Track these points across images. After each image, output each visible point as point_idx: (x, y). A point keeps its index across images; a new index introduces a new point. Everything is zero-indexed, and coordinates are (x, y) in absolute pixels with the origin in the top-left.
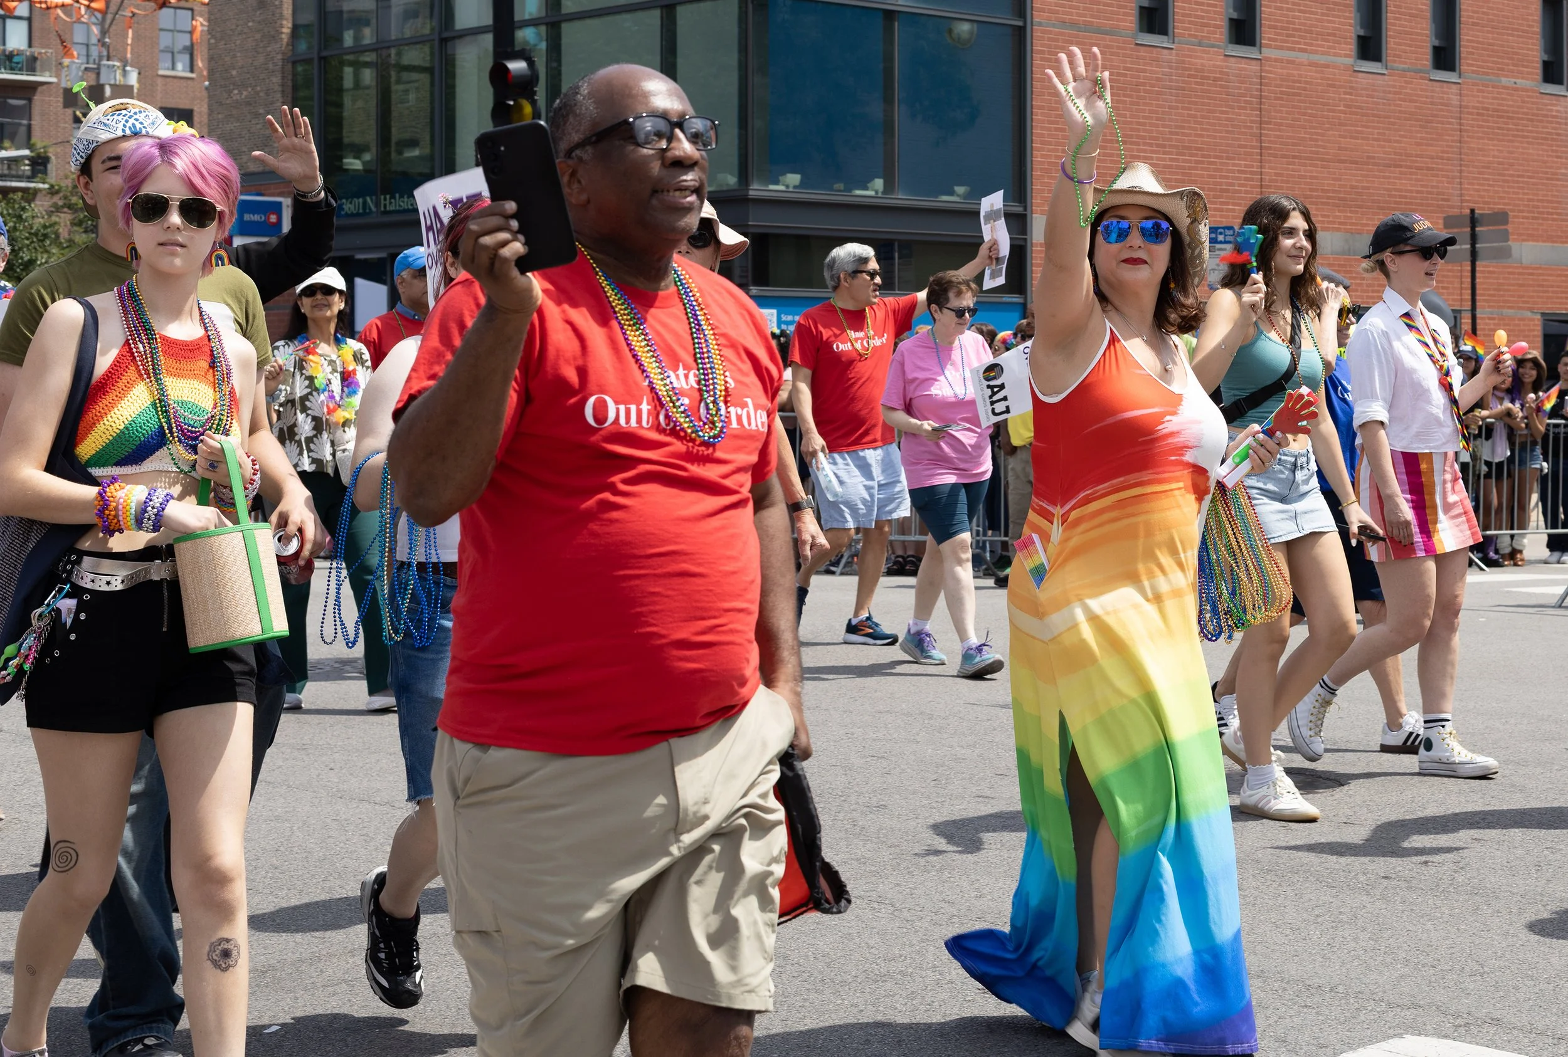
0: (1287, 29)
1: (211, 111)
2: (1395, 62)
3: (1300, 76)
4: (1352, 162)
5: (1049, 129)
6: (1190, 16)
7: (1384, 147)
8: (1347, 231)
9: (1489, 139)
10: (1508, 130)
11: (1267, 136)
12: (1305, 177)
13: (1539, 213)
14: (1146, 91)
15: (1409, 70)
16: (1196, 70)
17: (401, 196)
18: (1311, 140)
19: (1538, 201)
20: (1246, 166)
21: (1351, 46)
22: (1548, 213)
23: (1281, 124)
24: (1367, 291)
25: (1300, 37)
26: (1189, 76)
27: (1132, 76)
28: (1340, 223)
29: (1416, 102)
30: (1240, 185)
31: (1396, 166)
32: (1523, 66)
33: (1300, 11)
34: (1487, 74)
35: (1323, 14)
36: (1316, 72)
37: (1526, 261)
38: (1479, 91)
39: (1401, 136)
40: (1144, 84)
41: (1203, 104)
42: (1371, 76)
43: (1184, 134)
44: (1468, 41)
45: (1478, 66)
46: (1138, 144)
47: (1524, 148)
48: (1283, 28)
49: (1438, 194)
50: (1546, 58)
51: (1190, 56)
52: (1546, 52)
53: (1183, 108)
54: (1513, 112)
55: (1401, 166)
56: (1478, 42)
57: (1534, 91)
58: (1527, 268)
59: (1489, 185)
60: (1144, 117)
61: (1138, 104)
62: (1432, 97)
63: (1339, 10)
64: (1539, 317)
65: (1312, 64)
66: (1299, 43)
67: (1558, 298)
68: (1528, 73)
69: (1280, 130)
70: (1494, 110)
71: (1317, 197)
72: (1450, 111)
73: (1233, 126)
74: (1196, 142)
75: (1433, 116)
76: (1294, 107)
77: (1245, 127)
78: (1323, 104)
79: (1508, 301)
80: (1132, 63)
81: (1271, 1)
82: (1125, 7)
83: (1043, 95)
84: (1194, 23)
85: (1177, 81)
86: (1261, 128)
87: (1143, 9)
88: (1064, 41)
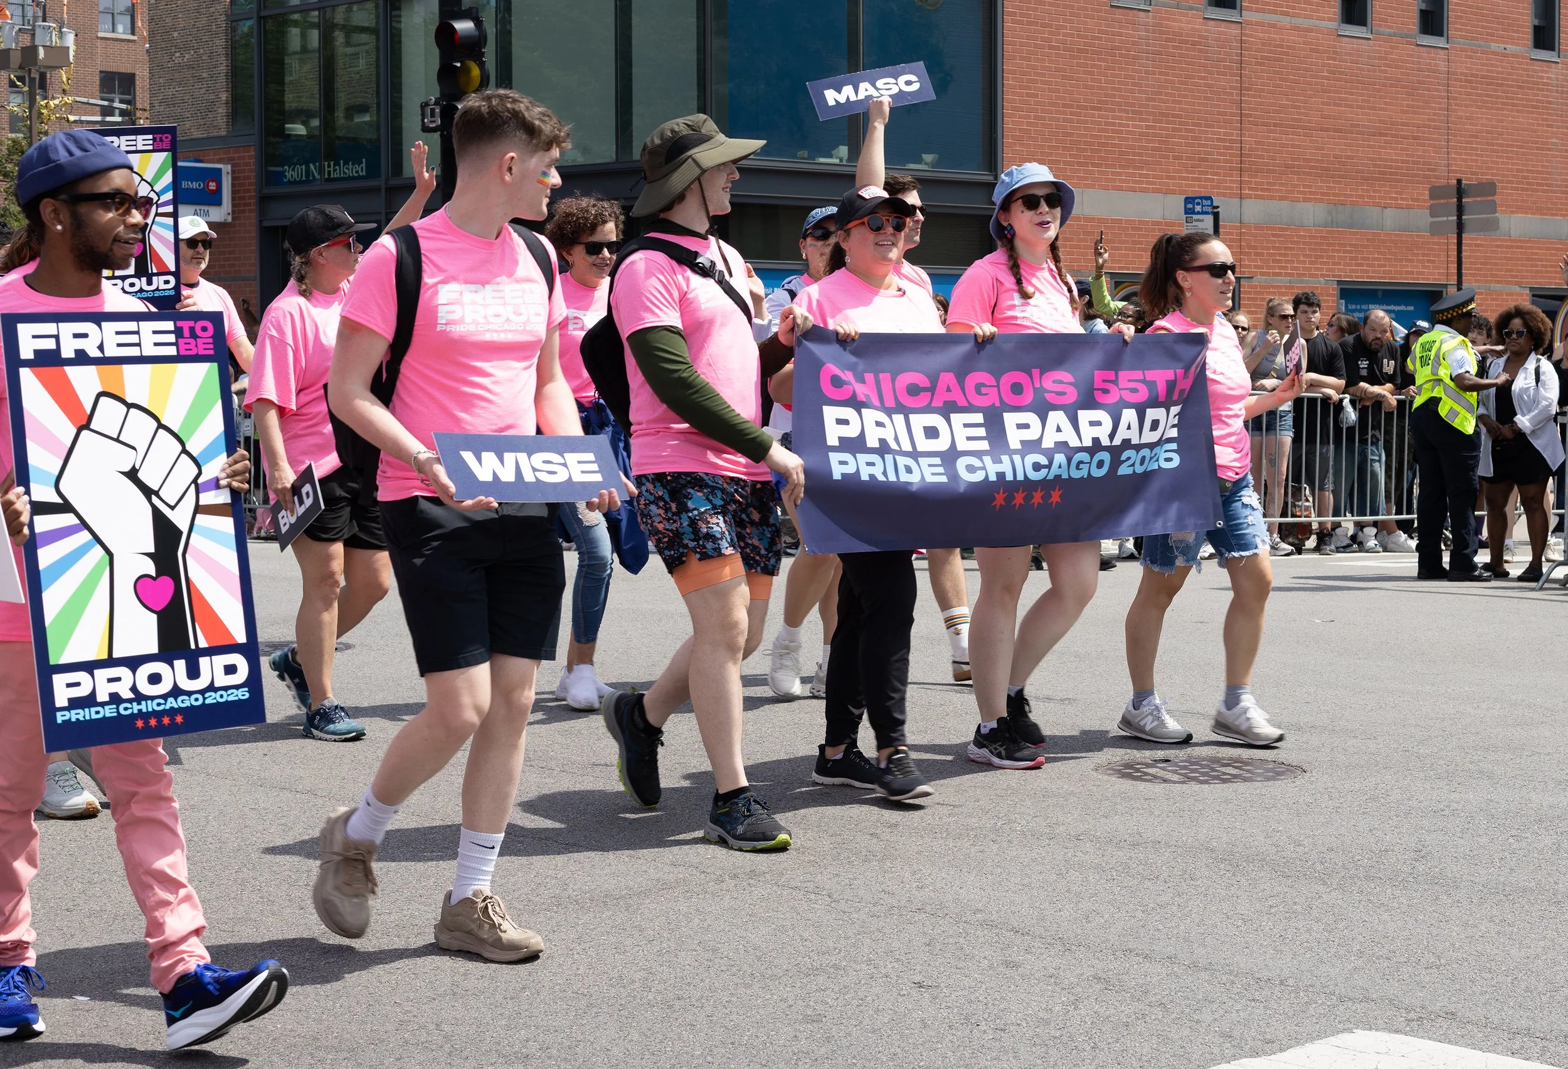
1: (152, 75)
2: (1380, 26)
3: (1282, 40)
4: (1335, 130)
5: (1021, 95)
7: (1368, 114)
8: (1329, 202)
9: (1478, 107)
10: (1498, 97)
11: (1247, 102)
12: (1285, 146)
13: (1528, 184)
14: (1121, 55)
15: (1394, 35)
16: (1174, 34)
17: (346, 163)
18: (1294, 107)
19: (1528, 171)
20: (1225, 134)
21: (1335, 10)
22: (1538, 184)
23: (1262, 91)
24: (1350, 265)
26: (1167, 40)
27: (1107, 40)
29: (1401, 67)
30: (1218, 154)
31: (1381, 135)
32: (1514, 31)
34: (1476, 39)
36: (1298, 36)
37: (1515, 234)
38: (1467, 57)
39: (1385, 103)
40: (1120, 48)
41: (1182, 69)
42: (1355, 40)
43: (1160, 100)
45: (1467, 31)
46: (1113, 110)
47: (1513, 117)
49: (1424, 163)
50: (1536, 23)
51: (1168, 19)
52: (1536, 16)
53: (1161, 73)
54: (1503, 79)
55: (1386, 135)
57: (1523, 57)
58: (1514, 241)
59: (1477, 155)
60: (1120, 83)
61: (1113, 69)
62: (1419, 63)
64: (1528, 291)
65: (1296, 28)
66: (1281, 6)
67: (1547, 272)
68: (1518, 38)
69: (1260, 97)
70: (1483, 77)
71: (1299, 167)
72: (1437, 78)
73: (1212, 92)
74: (1174, 109)
75: (1419, 82)
76: (1275, 72)
77: (1225, 93)
78: (1306, 70)
79: (1496, 276)
80: (1107, 26)
83: (1014, 58)
85: (1154, 45)
86: (1241, 95)
88: (1036, 3)
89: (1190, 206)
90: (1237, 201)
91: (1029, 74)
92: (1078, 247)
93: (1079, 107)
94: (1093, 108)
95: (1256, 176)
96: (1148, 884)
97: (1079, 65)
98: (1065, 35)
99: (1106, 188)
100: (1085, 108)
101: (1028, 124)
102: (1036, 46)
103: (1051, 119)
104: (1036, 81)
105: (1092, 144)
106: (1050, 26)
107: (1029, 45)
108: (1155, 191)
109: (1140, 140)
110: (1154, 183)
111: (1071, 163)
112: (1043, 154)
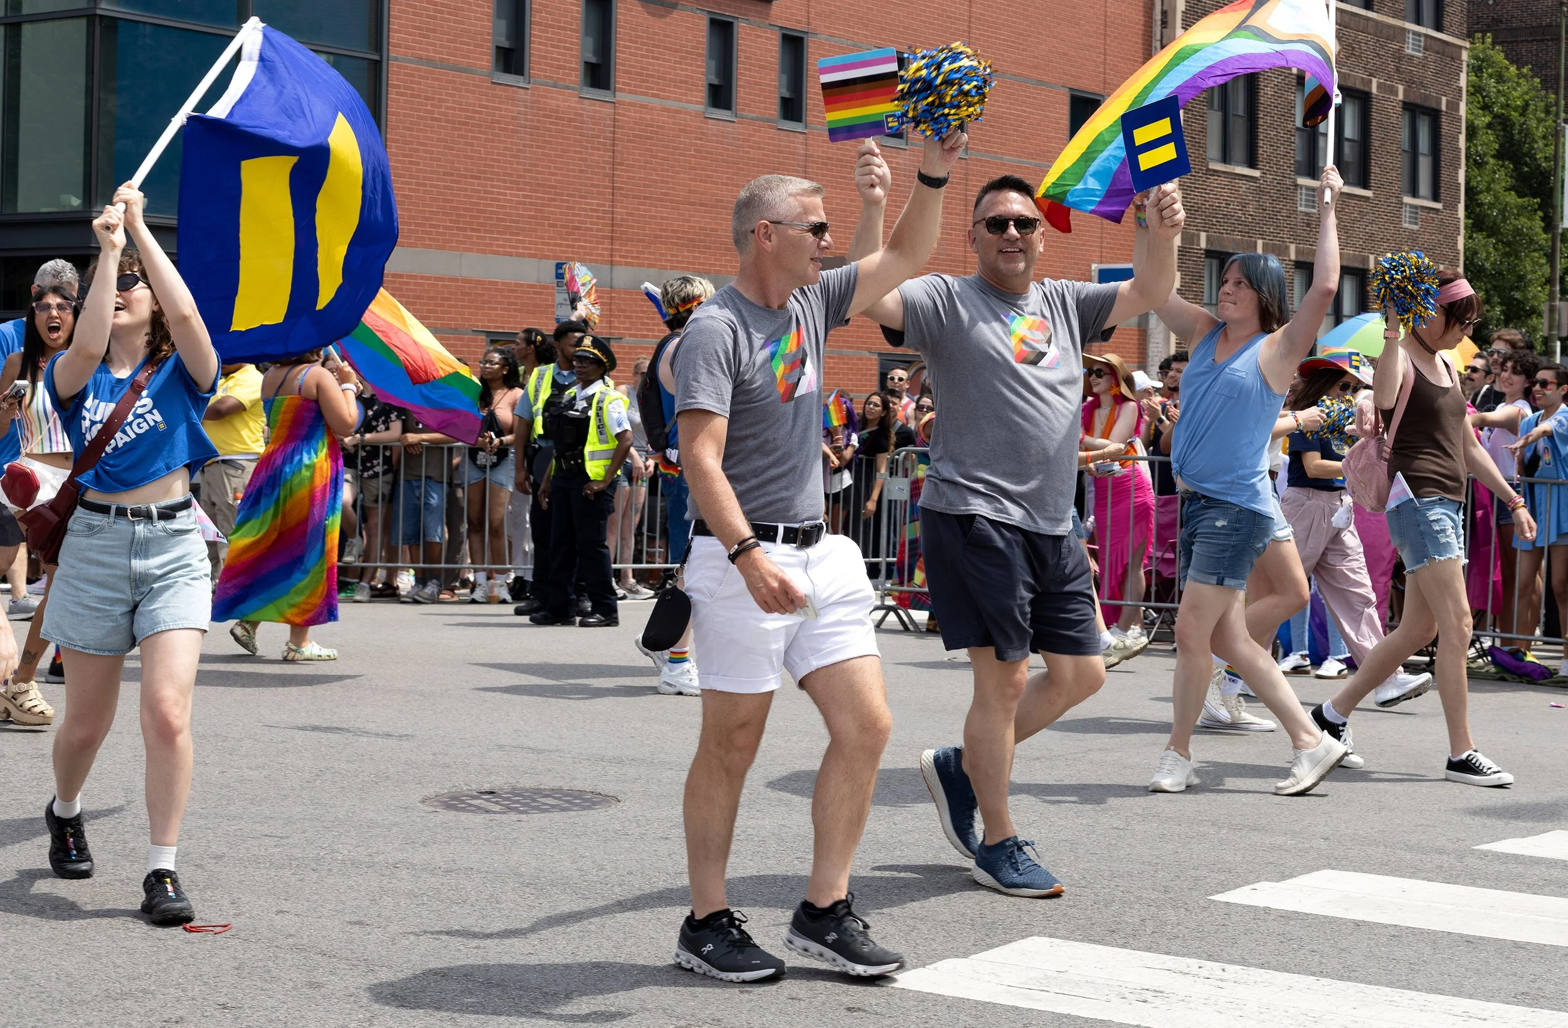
0: (640, 74)
2: (744, 110)
3: (653, 120)
4: (701, 205)
5: (403, 162)
6: (546, 58)
9: (833, 187)
11: (619, 176)
12: (655, 217)
14: (500, 129)
15: (757, 119)
16: (552, 110)
18: (662, 182)
20: (598, 205)
21: (702, 94)
23: (633, 166)
25: (653, 82)
26: (545, 116)
27: (487, 114)
28: (688, 263)
29: (764, 149)
30: (591, 223)
33: (654, 58)
35: (676, 62)
36: (668, 117)
38: (823, 141)
40: (499, 122)
41: (557, 143)
42: (721, 123)
43: (538, 172)
46: (492, 180)
48: (637, 74)
51: (546, 97)
53: (538, 147)
60: (499, 154)
61: (493, 141)
62: (779, 146)
63: (692, 59)
64: (876, 357)
65: (664, 109)
66: (652, 89)
69: (632, 172)
70: (838, 160)
71: (667, 237)
72: (797, 160)
73: (586, 166)
74: (550, 180)
75: (779, 163)
76: (646, 150)
77: (598, 167)
78: (675, 148)
79: (847, 342)
80: (488, 101)
81: (625, 47)
82: (482, 46)
83: (398, 128)
84: (551, 65)
85: (532, 120)
86: (613, 169)
87: (499, 49)
88: (421, 77)
90: (607, 267)
91: (411, 143)
92: (455, 306)
93: (459, 176)
94: (473, 177)
95: (627, 245)
96: (455, 908)
97: (460, 136)
98: (447, 108)
99: (484, 252)
100: (465, 177)
101: (410, 190)
102: (419, 117)
103: (432, 186)
104: (417, 150)
105: (471, 210)
106: (433, 99)
107: (412, 116)
108: (530, 256)
109: (516, 208)
110: (530, 249)
111: (451, 228)
112: (424, 218)
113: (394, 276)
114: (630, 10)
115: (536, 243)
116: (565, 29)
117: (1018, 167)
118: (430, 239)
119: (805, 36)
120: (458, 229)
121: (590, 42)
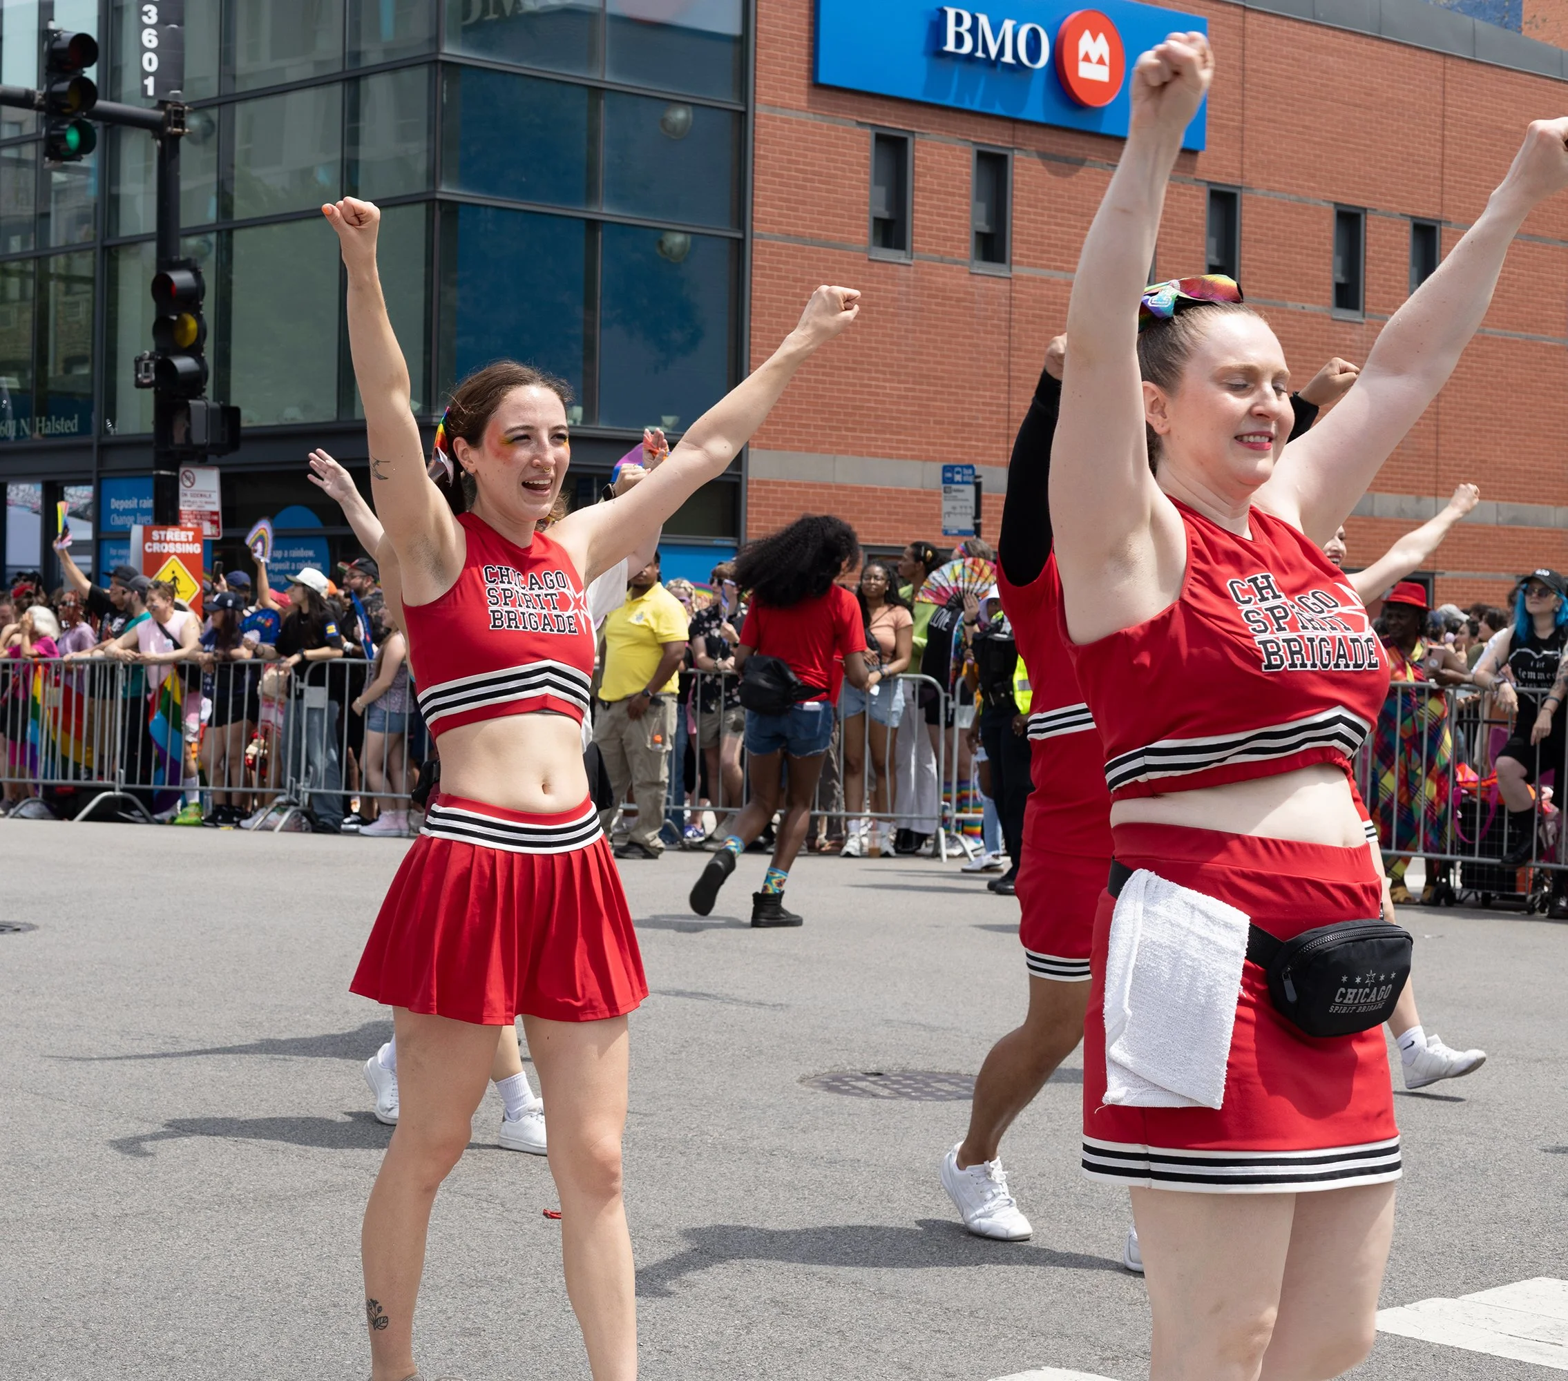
0: (1041, 244)
3: (1055, 297)
6: (931, 229)
11: (1016, 364)
14: (878, 312)
16: (937, 289)
17: (58, 419)
20: (991, 397)
23: (1033, 351)
25: (1055, 253)
26: (929, 296)
30: (984, 419)
32: (1313, 289)
33: (1057, 224)
34: (1271, 297)
40: (878, 305)
41: (945, 327)
43: (922, 361)
44: (1250, 259)
45: (1261, 289)
46: (869, 371)
48: (1037, 243)
50: (1342, 280)
51: (931, 274)
52: (1341, 272)
53: (921, 332)
54: (1301, 341)
56: (1262, 261)
57: (1323, 317)
60: (877, 342)
61: (870, 326)
66: (1055, 260)
68: (1319, 296)
69: (1030, 357)
73: (978, 352)
74: (936, 370)
77: (992, 354)
80: (864, 281)
81: (1023, 212)
82: (857, 218)
83: (763, 315)
84: (937, 237)
85: (915, 302)
86: (1009, 355)
87: (878, 221)
88: (788, 256)
89: (949, 475)
93: (832, 367)
94: (847, 369)
99: (861, 454)
100: (839, 368)
102: (787, 302)
103: (801, 380)
105: (845, 406)
106: (802, 281)
107: (779, 301)
108: (913, 458)
109: (898, 404)
110: (913, 450)
111: (823, 427)
112: (792, 417)
113: (759, 482)
114: (1029, 169)
115: (920, 443)
116: (953, 194)
117: (1503, 340)
118: (800, 441)
119: (1238, 192)
120: (832, 428)
121: (982, 208)
